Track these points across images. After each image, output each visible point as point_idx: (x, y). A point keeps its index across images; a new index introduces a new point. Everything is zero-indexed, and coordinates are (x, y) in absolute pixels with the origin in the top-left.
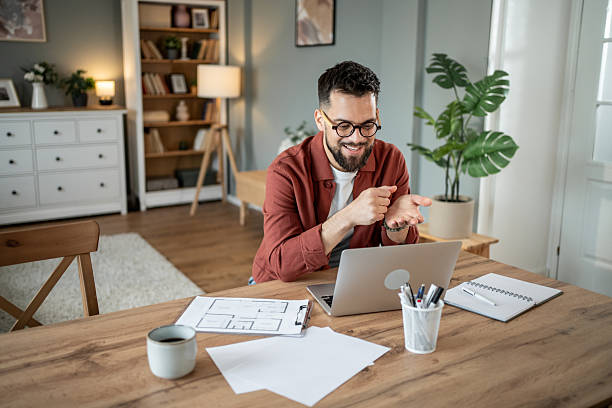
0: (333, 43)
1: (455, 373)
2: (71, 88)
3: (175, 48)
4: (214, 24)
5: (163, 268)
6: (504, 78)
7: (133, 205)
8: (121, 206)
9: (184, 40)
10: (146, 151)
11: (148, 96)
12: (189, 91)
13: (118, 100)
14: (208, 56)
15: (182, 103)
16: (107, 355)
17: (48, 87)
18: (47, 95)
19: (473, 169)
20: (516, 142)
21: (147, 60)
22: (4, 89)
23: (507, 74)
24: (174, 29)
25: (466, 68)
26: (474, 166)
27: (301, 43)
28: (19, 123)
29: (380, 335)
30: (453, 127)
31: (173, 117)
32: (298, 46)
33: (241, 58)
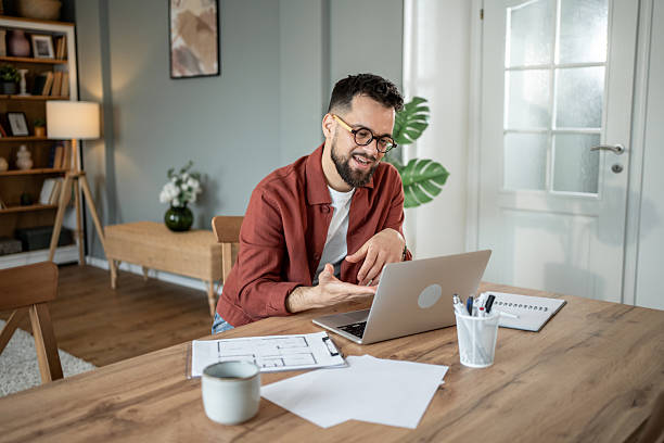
0: (219, 74)
1: (530, 380)
3: (13, 81)
4: (61, 54)
6: (423, 104)
9: (23, 72)
12: (31, 132)
14: (55, 92)
15: (23, 148)
16: (135, 411)
23: (425, 101)
24: (11, 59)
27: (177, 74)
31: (13, 165)
32: (173, 78)
33: (98, 92)
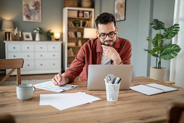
0: (125, 20)
2: (47, 35)
3: (78, 23)
4: (91, 16)
6: (178, 26)
7: (63, 71)
8: (59, 71)
9: (81, 21)
10: (68, 54)
11: (69, 38)
12: (82, 37)
13: (61, 39)
14: (88, 26)
15: (80, 40)
17: (41, 35)
18: (40, 37)
19: (165, 57)
20: (181, 48)
21: (70, 27)
22: (28, 35)
24: (78, 18)
25: (164, 23)
26: (165, 56)
30: (159, 43)
31: (77, 44)
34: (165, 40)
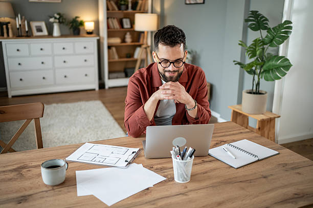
0: (204, 3)
1: (192, 195)
2: (72, 26)
3: (124, 4)
5: (108, 120)
6: (290, 25)
7: (102, 86)
8: (95, 86)
9: (130, 0)
10: (109, 58)
11: (110, 30)
12: (132, 27)
13: (95, 32)
14: (142, 9)
15: (128, 33)
16: (29, 171)
17: (62, 25)
18: (61, 29)
19: (266, 76)
21: (110, 11)
22: (40, 27)
23: (292, 23)
25: (268, 18)
26: (267, 75)
27: (188, 2)
28: (47, 43)
29: (165, 171)
30: (258, 53)
31: (123, 41)
32: (186, 4)
33: (158, 9)
34: (267, 48)
